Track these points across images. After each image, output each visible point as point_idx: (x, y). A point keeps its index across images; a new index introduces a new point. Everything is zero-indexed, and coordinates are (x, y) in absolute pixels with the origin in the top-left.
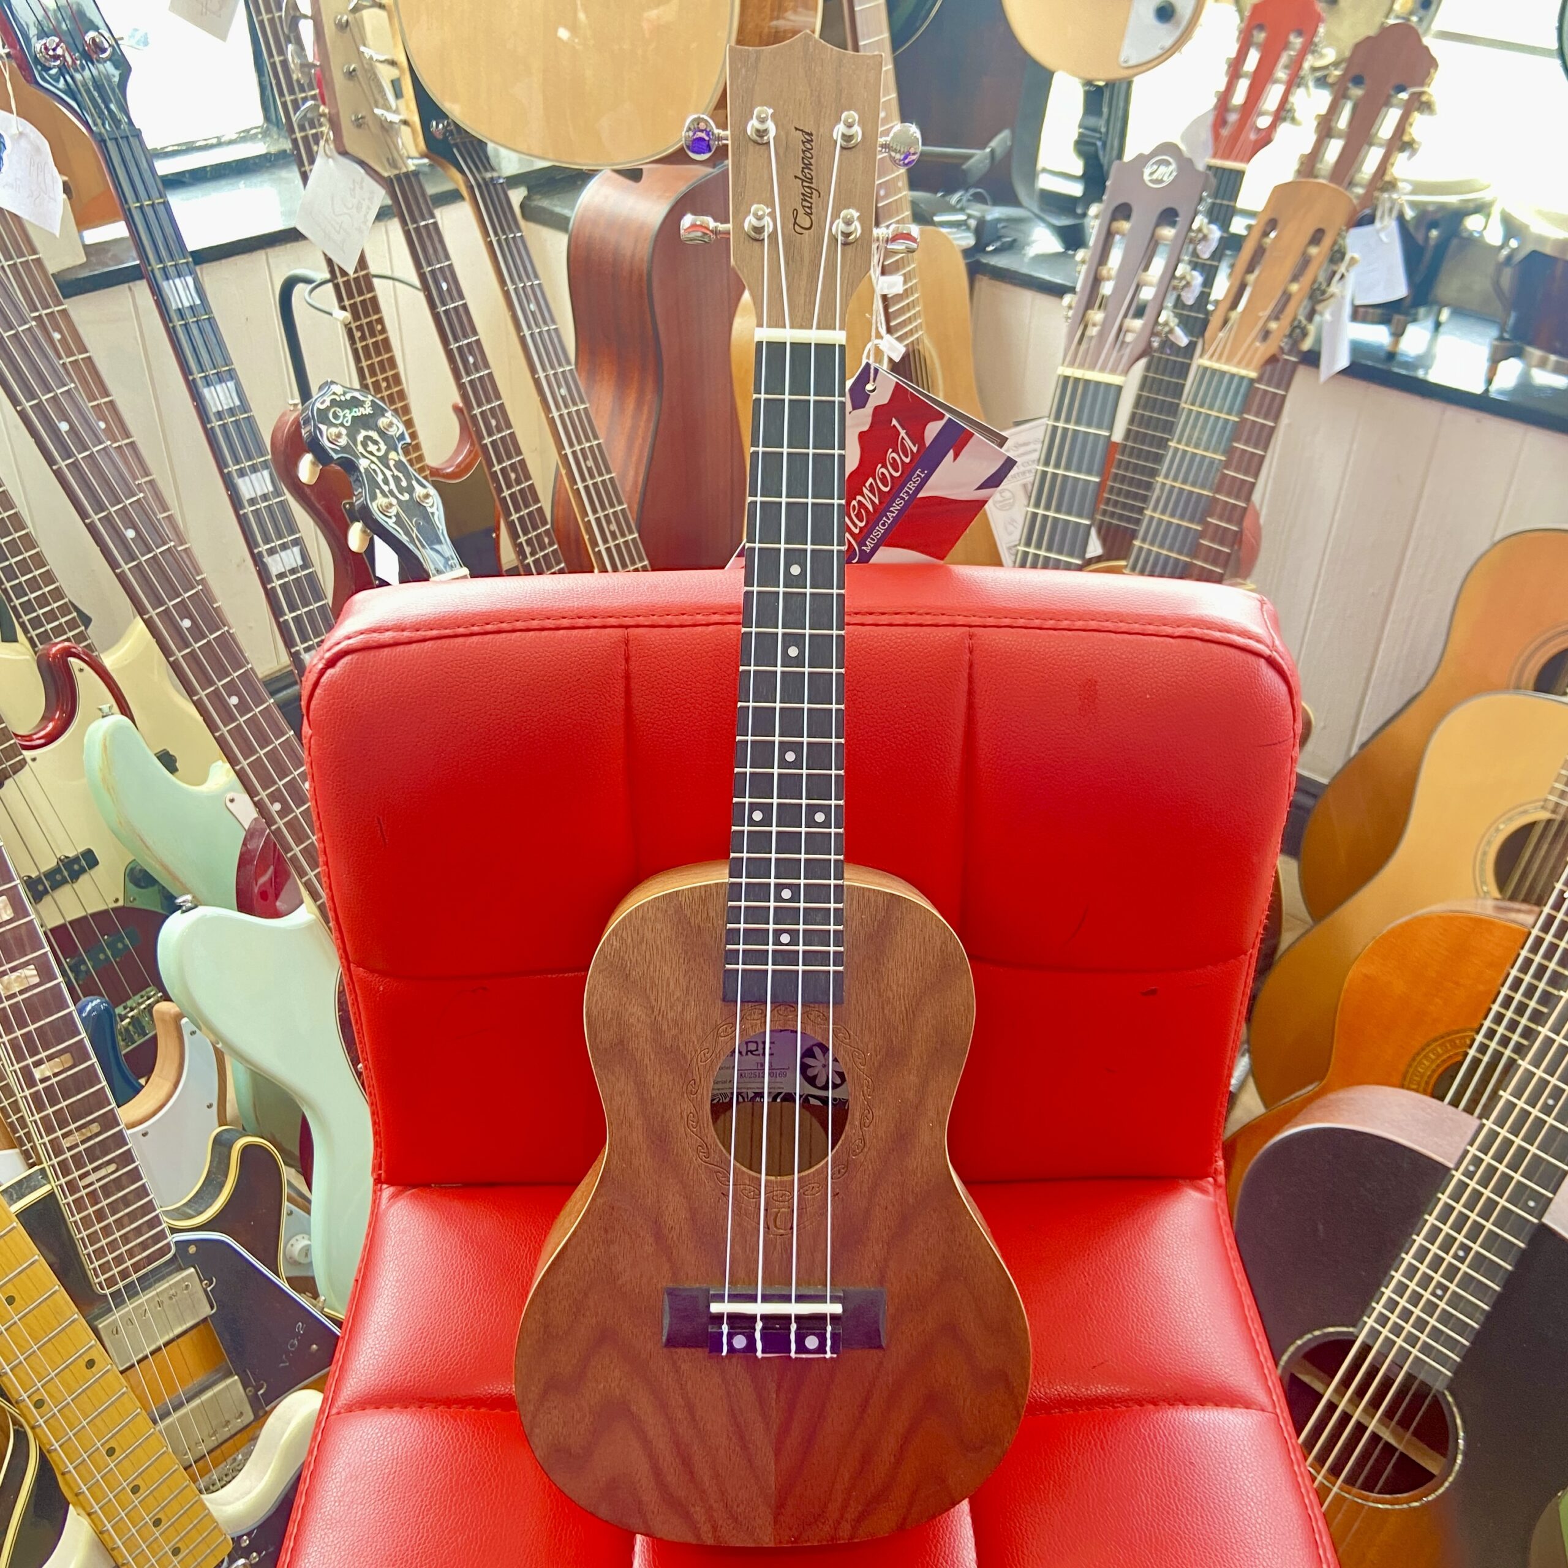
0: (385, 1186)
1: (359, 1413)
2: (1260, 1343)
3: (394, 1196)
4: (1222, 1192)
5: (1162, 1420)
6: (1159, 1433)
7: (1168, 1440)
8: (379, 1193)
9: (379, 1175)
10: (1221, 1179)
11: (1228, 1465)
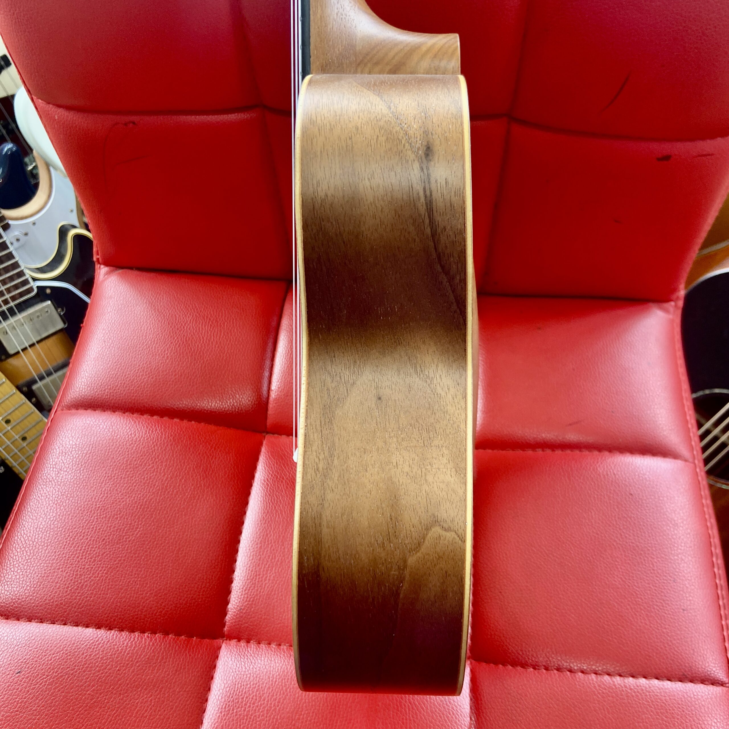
0: (102, 266)
1: (74, 411)
2: (690, 415)
3: (108, 273)
4: (679, 312)
5: (613, 463)
6: (610, 472)
7: (615, 477)
8: (99, 271)
9: (98, 259)
10: (681, 303)
11: (657, 497)
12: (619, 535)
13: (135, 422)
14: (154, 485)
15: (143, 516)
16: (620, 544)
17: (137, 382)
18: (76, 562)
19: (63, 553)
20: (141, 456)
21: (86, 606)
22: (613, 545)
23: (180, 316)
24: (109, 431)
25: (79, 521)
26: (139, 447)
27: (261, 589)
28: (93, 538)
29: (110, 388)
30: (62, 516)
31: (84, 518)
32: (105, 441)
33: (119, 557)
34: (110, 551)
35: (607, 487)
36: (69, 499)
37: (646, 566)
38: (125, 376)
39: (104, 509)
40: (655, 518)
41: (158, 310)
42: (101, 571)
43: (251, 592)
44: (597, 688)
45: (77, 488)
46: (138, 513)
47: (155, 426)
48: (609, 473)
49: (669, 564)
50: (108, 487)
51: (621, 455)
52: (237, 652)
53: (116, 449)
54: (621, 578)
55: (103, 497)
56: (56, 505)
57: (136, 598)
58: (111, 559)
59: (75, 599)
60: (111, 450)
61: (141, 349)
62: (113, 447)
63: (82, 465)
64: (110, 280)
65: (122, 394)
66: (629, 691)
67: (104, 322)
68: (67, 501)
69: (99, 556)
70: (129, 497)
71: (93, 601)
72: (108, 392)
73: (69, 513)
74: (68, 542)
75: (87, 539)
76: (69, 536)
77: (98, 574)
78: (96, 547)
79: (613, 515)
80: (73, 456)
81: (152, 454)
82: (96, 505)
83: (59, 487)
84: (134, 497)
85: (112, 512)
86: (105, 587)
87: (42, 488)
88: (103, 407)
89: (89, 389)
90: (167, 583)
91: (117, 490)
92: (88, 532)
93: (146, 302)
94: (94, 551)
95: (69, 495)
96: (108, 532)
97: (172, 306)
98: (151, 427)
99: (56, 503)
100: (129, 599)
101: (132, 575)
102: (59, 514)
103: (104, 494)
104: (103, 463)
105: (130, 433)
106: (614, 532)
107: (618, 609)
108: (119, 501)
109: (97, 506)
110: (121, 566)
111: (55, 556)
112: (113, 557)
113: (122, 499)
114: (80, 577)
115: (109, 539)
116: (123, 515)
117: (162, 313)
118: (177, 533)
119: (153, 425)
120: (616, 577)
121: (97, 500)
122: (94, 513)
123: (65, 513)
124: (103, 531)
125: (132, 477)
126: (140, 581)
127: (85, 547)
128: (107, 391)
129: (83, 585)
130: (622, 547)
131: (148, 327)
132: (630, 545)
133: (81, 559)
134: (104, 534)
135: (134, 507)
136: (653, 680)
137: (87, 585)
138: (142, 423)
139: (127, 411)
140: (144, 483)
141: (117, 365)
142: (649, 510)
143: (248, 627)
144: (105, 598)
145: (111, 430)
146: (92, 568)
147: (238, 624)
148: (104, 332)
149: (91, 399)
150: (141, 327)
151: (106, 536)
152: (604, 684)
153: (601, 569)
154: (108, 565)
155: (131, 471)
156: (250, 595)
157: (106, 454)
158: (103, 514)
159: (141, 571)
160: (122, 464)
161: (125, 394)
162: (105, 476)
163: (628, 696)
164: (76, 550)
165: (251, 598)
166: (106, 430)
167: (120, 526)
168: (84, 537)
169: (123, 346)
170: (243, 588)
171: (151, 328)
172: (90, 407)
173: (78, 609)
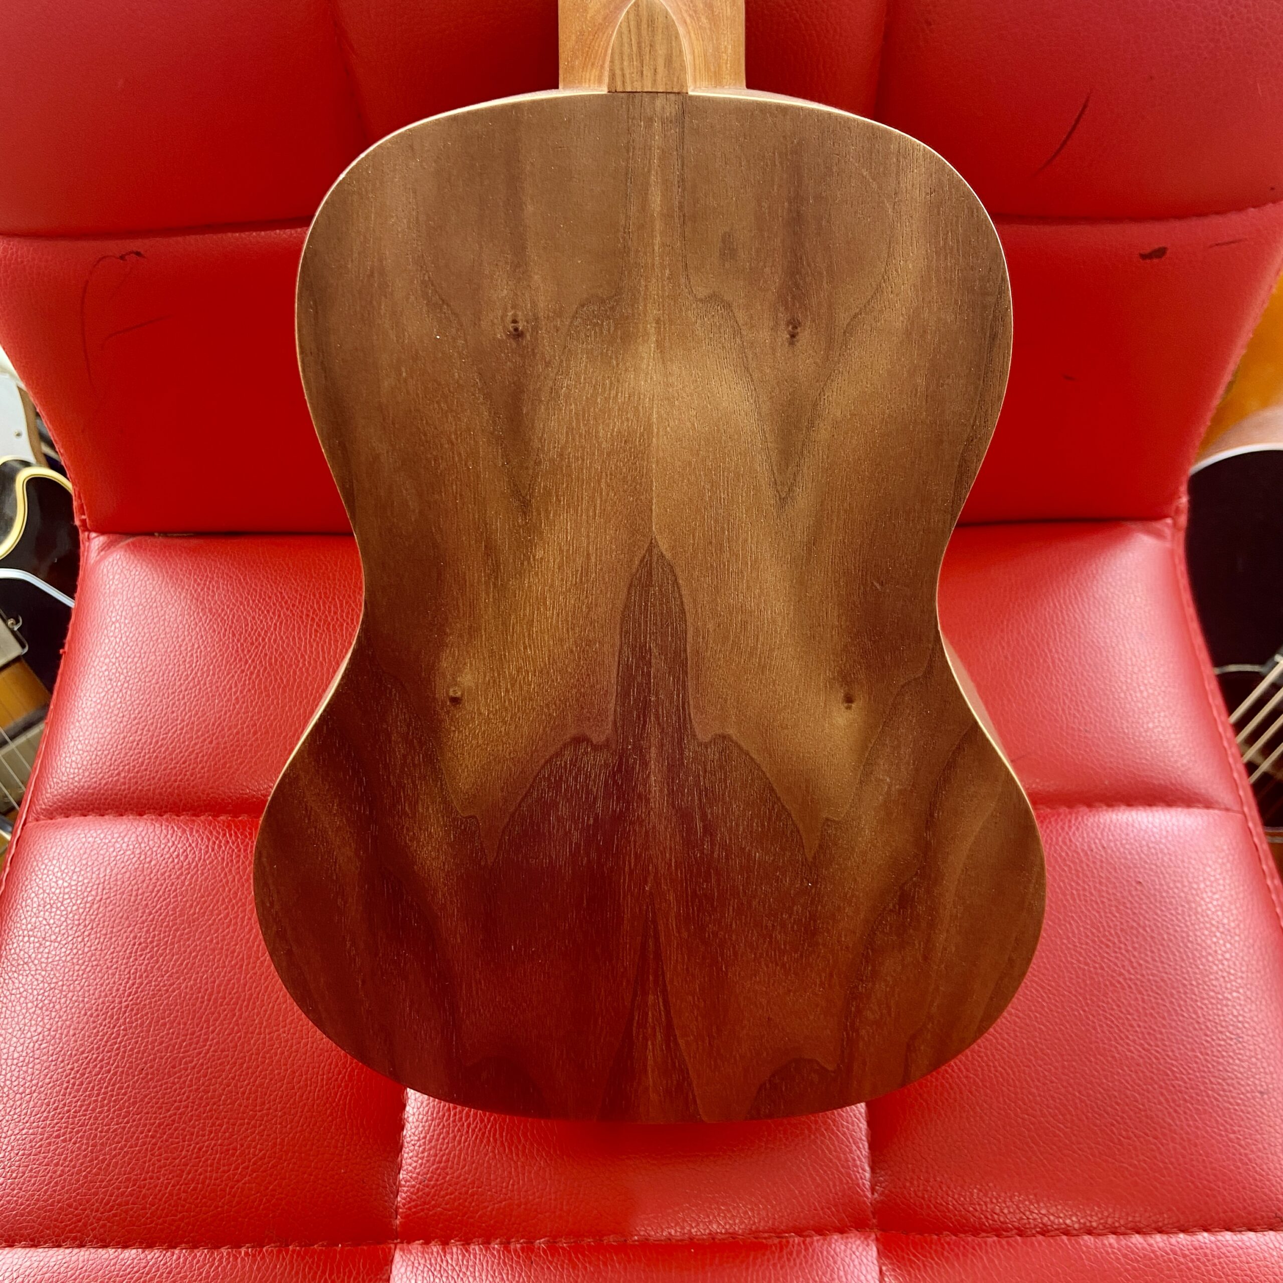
0: (93, 535)
1: (60, 820)
3: (106, 547)
4: (1181, 536)
5: (1098, 826)
6: (1095, 843)
7: (1106, 852)
8: (87, 544)
9: (83, 522)
10: (1183, 520)
11: (1186, 883)
12: (1126, 963)
13: (184, 831)
14: (233, 952)
15: (216, 1014)
16: (1131, 979)
17: (181, 752)
18: (92, 1121)
19: (65, 1105)
20: (202, 897)
21: (120, 1205)
22: (1119, 982)
23: (254, 618)
24: (133, 853)
25: (89, 1037)
26: (197, 880)
27: (461, 1136)
28: (121, 1069)
29: (129, 769)
30: (56, 1031)
31: (98, 1032)
32: (128, 875)
33: (175, 1101)
34: (157, 1092)
35: (1093, 873)
36: (65, 996)
37: (1183, 1016)
38: (157, 742)
39: (138, 1010)
40: (1189, 924)
41: (210, 610)
42: (142, 1133)
43: (442, 1144)
44: (1122, 1260)
45: (81, 973)
46: (206, 1009)
47: (225, 835)
48: (1093, 846)
49: (1225, 1009)
50: (140, 965)
51: (1110, 809)
52: (425, 1266)
53: (150, 887)
54: (1141, 1045)
55: (133, 984)
56: (41, 1009)
57: (216, 1179)
58: (161, 1108)
59: (96, 1194)
60: (140, 891)
61: (183, 688)
62: (145, 885)
63: (85, 926)
64: (111, 560)
65: (154, 778)
66: (1182, 1260)
67: (107, 641)
68: (63, 1000)
69: (135, 1103)
70: (185, 980)
71: (131, 1195)
72: (125, 777)
73: (68, 1023)
74: (72, 1081)
75: (109, 1071)
76: (72, 1069)
77: (138, 1139)
78: (128, 1087)
79: (1111, 924)
80: (66, 909)
81: (224, 890)
82: (120, 1003)
83: (43, 973)
84: (196, 980)
85: (153, 1014)
86: (154, 1164)
87: (10, 978)
88: (117, 807)
89: (87, 774)
90: (275, 1144)
91: (159, 969)
92: (110, 1057)
93: (185, 597)
94: (125, 1094)
95: (65, 988)
96: (150, 1055)
97: (237, 601)
98: (217, 838)
99: (40, 1005)
100: (203, 1183)
101: (204, 1136)
102: (48, 1026)
103: (135, 978)
104: (128, 918)
105: (176, 853)
106: (1117, 958)
107: (1143, 1105)
108: (167, 990)
109: (124, 1004)
110: (180, 1118)
111: (49, 1112)
112: (163, 1103)
113: (171, 985)
114: (101, 1150)
115: (151, 1067)
116: (177, 1017)
117: (219, 615)
118: (287, 1041)
119: (218, 833)
120: (1131, 1043)
121: (121, 992)
122: (118, 1019)
123: (60, 1024)
124: (138, 1053)
125: (188, 939)
126: (220, 1145)
127: (107, 1087)
128: (123, 775)
129: (108, 1165)
130: (1136, 984)
131: (193, 645)
132: (1149, 980)
133: (100, 1113)
134: (142, 1058)
135: (197, 998)
136: (1222, 1233)
137: (117, 1163)
138: (197, 831)
139: (166, 812)
140: (214, 950)
141: (138, 723)
142: (1176, 909)
143: (441, 1214)
144: (156, 1186)
145: (138, 851)
146: (124, 1128)
147: (422, 1210)
148: (107, 660)
149: (93, 794)
150: (180, 646)
151: (146, 1063)
152: (1133, 1252)
153: (1103, 1032)
154: (156, 1118)
155: (184, 929)
156: (441, 1150)
157: (133, 899)
158: (136, 1020)
159: (221, 1125)
160: (166, 916)
161: (159, 779)
162: (134, 944)
163: (1181, 1271)
164: (90, 1096)
165: (443, 1155)
166: (128, 853)
167: (171, 1039)
168: (101, 1068)
169: (148, 684)
170: (425, 1138)
171: (199, 647)
172: (93, 810)
173: (102, 1213)
